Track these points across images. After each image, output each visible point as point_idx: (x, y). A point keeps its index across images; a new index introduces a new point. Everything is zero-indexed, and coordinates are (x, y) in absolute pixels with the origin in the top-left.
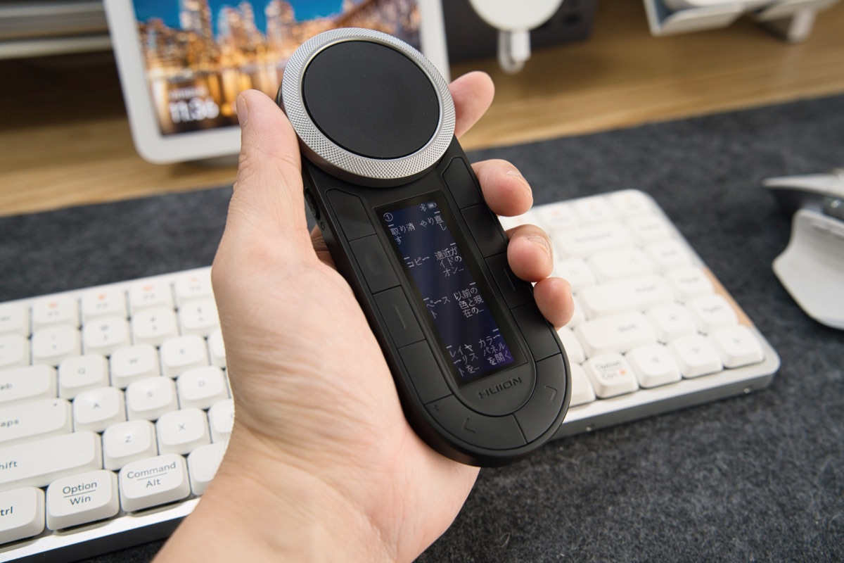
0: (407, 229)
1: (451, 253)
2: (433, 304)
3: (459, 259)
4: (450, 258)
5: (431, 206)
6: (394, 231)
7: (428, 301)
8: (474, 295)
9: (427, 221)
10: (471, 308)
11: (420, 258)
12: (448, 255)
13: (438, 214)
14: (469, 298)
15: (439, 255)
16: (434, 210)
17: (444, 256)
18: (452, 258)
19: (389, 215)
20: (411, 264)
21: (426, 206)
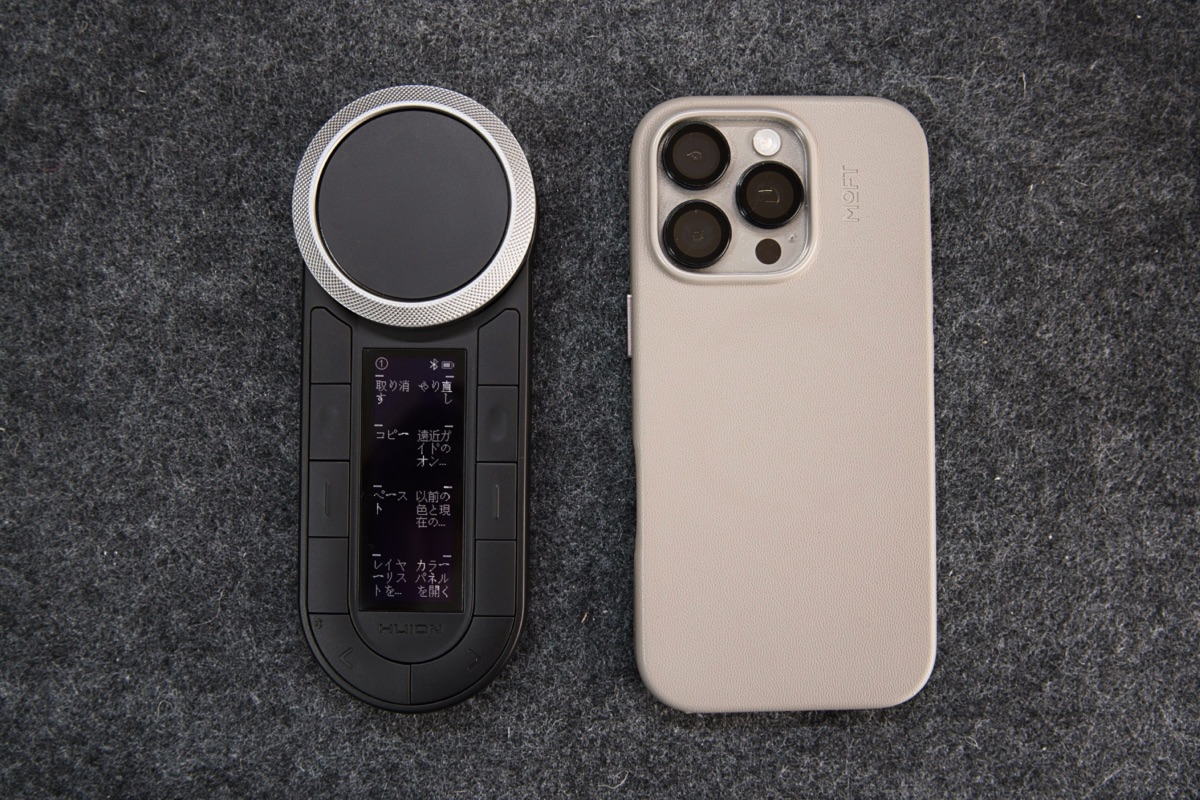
0: (398, 387)
1: (441, 437)
2: (384, 495)
3: (447, 449)
4: (435, 443)
5: (446, 365)
6: (379, 385)
7: (379, 490)
8: (442, 502)
9: (430, 384)
10: (429, 517)
11: (396, 431)
12: (436, 438)
13: (449, 380)
14: (434, 504)
15: (424, 435)
16: (448, 372)
17: (429, 438)
18: (438, 445)
19: (384, 361)
20: (381, 435)
21: (439, 364)
